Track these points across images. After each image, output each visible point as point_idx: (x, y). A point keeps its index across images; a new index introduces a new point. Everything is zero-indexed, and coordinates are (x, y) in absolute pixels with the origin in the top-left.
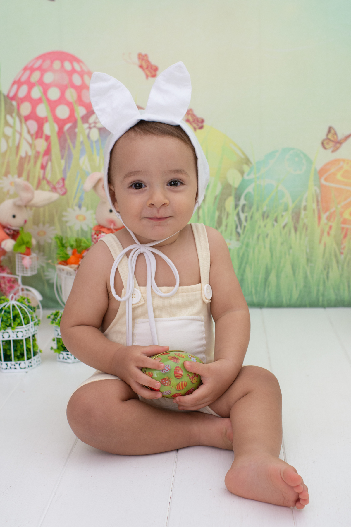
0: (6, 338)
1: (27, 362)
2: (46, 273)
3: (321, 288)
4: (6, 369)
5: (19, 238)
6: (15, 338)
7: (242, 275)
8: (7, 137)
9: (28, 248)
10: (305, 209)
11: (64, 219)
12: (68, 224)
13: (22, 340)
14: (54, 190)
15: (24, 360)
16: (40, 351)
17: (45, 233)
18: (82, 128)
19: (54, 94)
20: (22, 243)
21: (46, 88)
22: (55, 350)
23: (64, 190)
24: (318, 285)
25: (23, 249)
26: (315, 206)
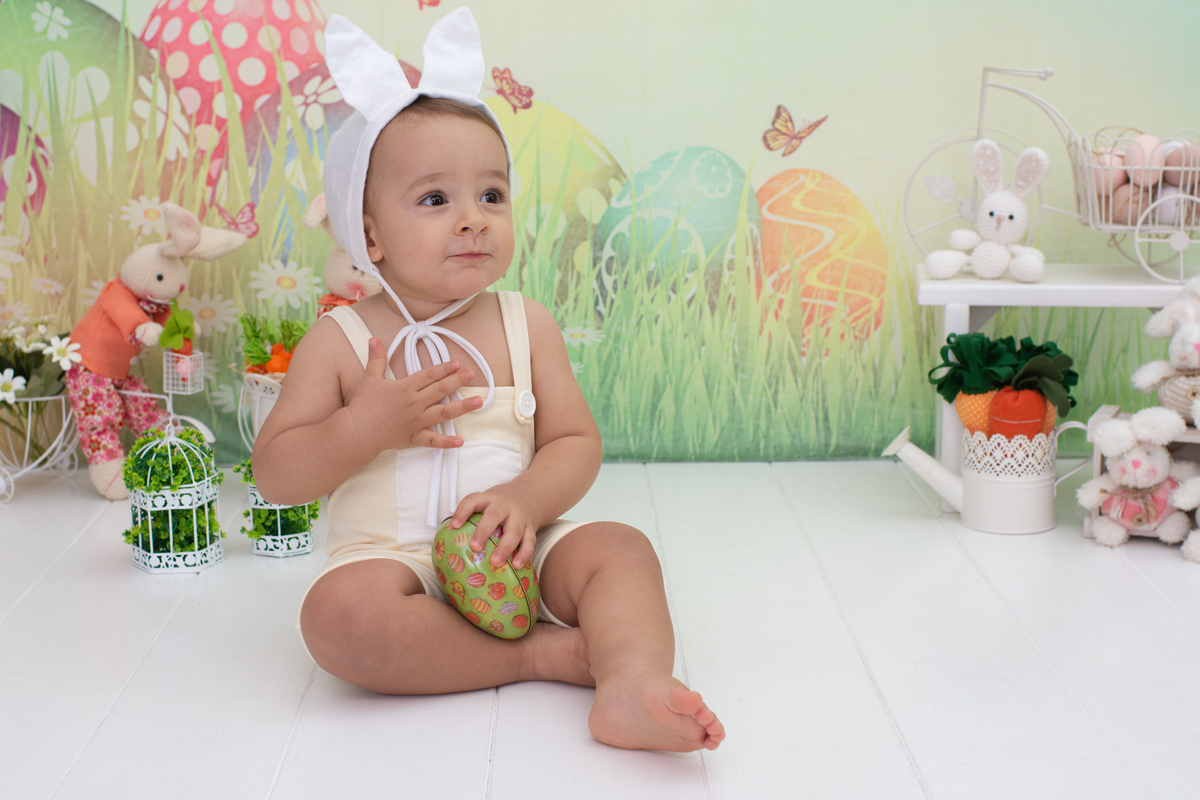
0: (160, 508)
1: (198, 554)
2: (215, 394)
3: (763, 422)
4: (159, 566)
5: (170, 319)
6: (177, 507)
7: (608, 398)
8: (139, 122)
9: (187, 340)
10: (731, 267)
11: (253, 285)
12: (260, 296)
13: (189, 511)
14: (233, 227)
15: (193, 550)
16: (222, 535)
17: (214, 313)
18: (290, 103)
19: (235, 36)
20: (176, 330)
21: (218, 25)
22: (250, 533)
23: (254, 228)
24: (758, 418)
25: (178, 342)
26: (750, 260)
